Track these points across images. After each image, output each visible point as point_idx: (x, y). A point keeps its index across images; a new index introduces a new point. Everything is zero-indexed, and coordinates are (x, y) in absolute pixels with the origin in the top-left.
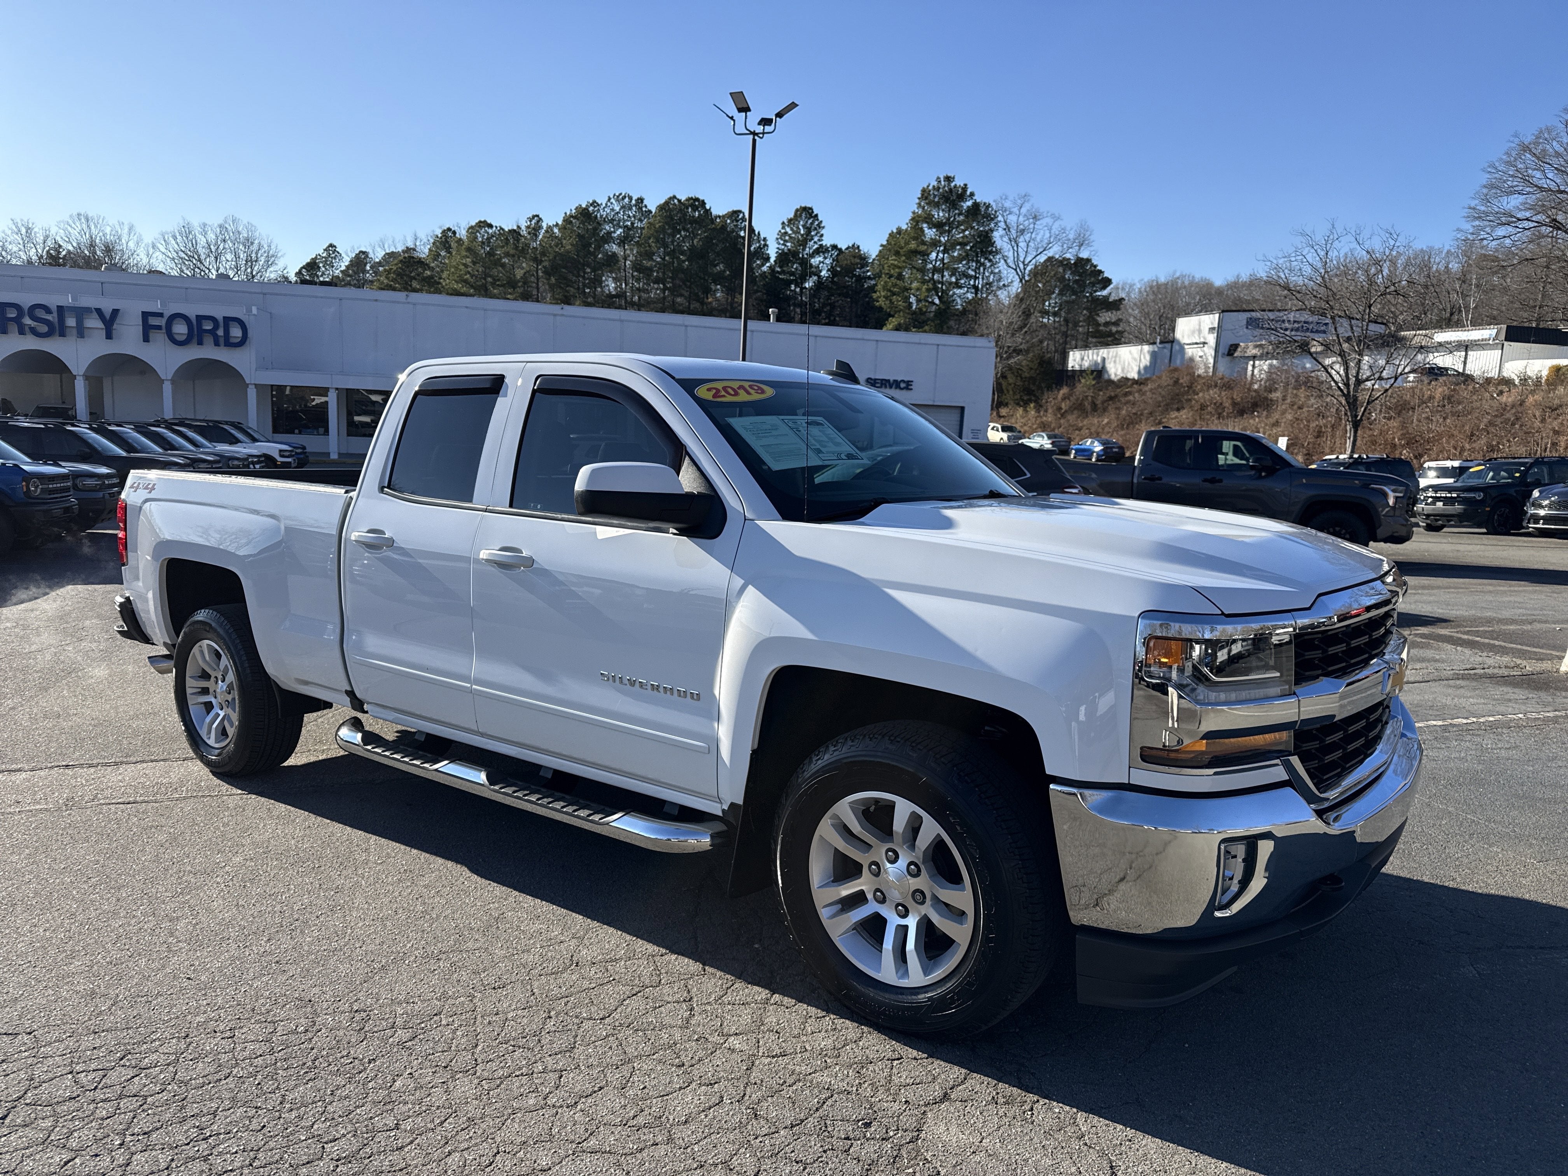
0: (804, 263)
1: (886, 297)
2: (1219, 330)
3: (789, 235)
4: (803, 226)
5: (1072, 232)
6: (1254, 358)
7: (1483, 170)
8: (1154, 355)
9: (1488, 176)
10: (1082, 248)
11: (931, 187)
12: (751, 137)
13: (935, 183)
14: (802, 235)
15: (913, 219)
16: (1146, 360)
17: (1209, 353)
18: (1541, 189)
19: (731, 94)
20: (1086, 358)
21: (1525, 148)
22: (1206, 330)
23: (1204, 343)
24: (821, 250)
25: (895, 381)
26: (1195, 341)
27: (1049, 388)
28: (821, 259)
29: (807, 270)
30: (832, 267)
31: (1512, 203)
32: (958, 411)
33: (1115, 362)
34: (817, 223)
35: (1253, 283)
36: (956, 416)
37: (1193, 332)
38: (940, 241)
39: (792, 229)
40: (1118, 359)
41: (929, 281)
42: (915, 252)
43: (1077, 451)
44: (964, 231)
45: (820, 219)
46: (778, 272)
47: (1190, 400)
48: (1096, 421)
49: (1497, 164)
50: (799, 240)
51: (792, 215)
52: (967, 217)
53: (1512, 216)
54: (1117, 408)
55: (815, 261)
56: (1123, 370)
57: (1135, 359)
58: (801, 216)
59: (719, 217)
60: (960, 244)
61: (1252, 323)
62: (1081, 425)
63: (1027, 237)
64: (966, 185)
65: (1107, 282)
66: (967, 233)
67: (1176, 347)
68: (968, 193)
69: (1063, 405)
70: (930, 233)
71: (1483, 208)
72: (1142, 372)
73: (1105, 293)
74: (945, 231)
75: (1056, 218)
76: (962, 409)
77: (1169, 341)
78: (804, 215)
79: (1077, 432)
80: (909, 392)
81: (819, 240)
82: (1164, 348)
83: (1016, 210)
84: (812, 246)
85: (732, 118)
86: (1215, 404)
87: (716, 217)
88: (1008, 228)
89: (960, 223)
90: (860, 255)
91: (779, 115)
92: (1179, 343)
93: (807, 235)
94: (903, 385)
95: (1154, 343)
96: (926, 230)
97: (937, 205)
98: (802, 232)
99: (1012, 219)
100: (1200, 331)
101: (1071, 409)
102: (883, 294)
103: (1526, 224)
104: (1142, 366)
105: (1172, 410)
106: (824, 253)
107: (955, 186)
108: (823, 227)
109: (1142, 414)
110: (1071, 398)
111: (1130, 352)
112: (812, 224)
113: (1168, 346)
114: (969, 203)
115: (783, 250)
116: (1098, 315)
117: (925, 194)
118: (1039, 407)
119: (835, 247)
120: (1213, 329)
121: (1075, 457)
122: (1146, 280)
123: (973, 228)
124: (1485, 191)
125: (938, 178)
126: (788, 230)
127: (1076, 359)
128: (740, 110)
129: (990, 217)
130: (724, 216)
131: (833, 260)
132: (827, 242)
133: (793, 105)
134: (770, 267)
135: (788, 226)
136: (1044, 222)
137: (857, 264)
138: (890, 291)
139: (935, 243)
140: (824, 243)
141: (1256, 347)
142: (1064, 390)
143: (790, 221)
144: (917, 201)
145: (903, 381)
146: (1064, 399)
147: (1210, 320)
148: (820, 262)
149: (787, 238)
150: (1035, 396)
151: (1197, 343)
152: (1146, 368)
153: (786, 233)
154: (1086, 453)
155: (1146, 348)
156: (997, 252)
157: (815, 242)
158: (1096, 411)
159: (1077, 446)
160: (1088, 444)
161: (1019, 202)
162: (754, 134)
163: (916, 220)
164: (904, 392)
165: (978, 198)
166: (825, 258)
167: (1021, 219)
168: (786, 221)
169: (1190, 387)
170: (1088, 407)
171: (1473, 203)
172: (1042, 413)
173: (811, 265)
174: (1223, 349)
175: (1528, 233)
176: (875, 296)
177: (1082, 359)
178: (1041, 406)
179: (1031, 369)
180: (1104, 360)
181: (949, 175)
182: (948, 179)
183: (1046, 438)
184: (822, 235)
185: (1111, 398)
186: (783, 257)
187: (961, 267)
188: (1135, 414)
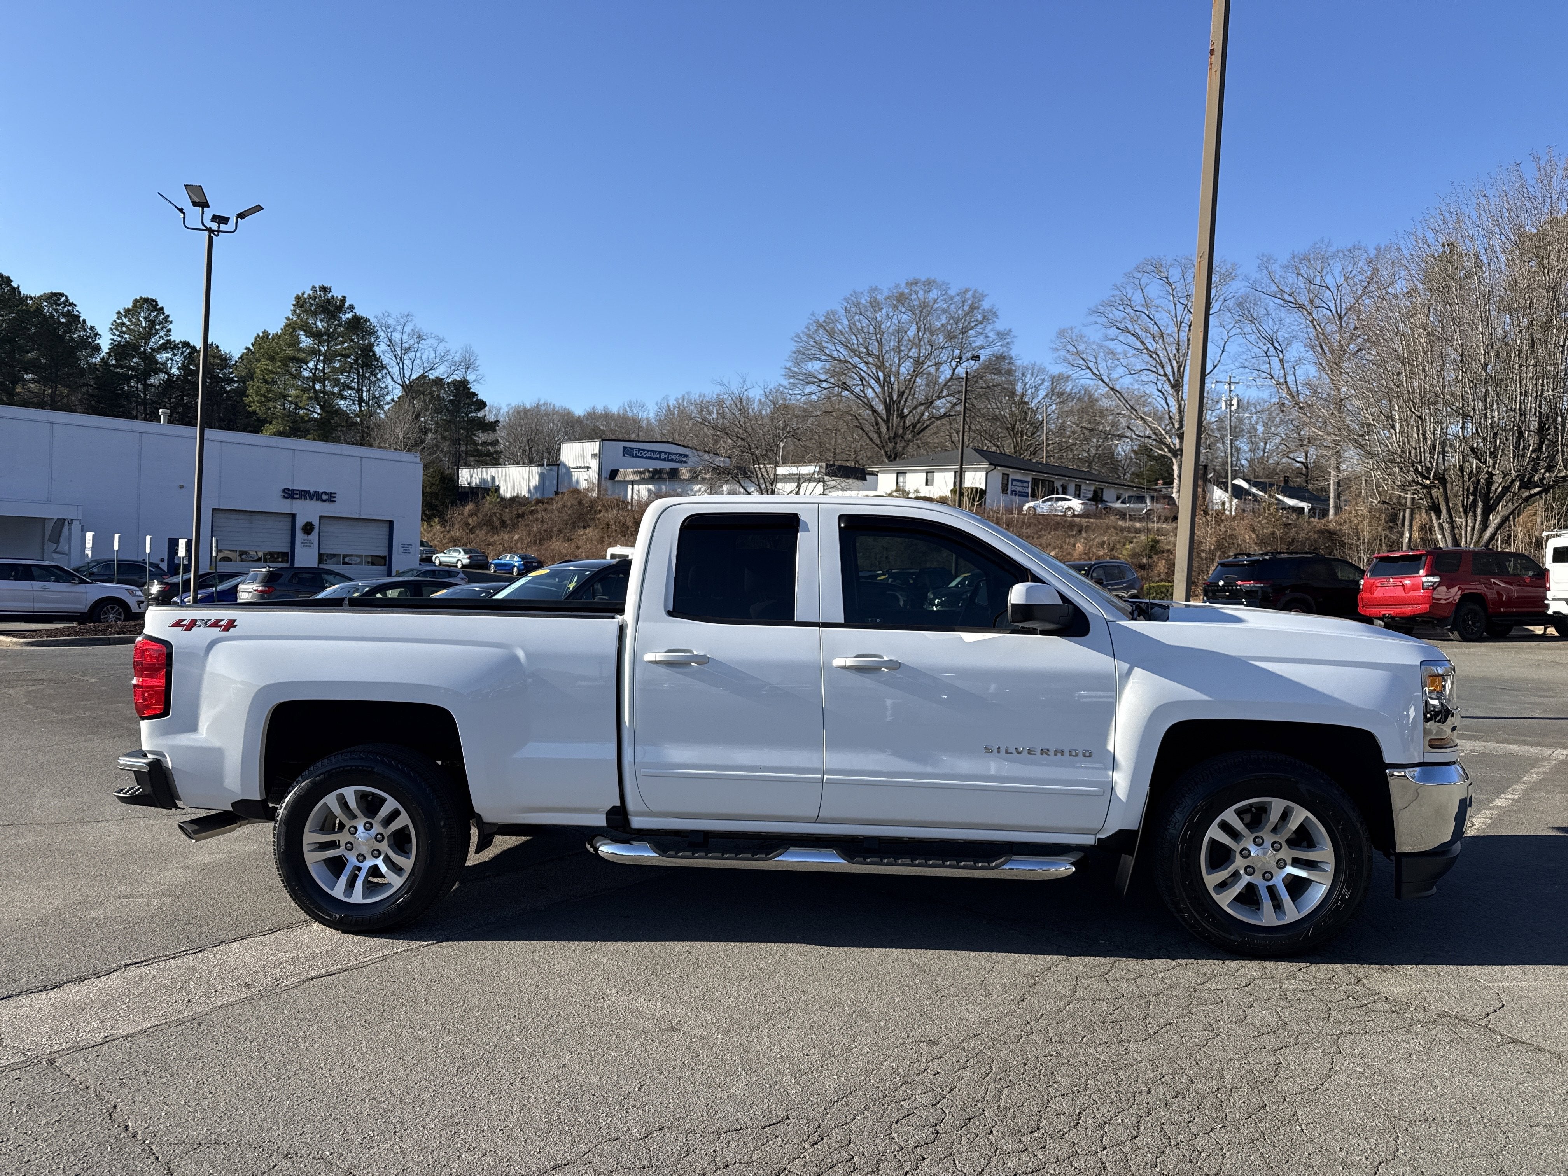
0: (149, 360)
1: (260, 402)
2: (601, 456)
3: (127, 327)
4: (145, 318)
5: (458, 355)
6: (633, 483)
7: (792, 339)
8: (542, 476)
9: (795, 344)
10: (469, 372)
11: (306, 296)
12: (207, 233)
13: (311, 292)
14: (145, 328)
15: (287, 326)
16: (535, 481)
17: (593, 475)
18: (835, 359)
19: (185, 186)
20: (475, 475)
21: (820, 326)
22: (588, 457)
23: (588, 468)
24: (168, 345)
25: (316, 493)
26: (579, 465)
27: (453, 503)
28: (169, 355)
29: (151, 365)
30: (183, 365)
31: (815, 367)
32: (387, 525)
33: (505, 480)
34: (162, 317)
35: (607, 416)
36: (385, 530)
37: (577, 457)
38: (320, 351)
39: (130, 320)
40: (507, 479)
41: (309, 390)
42: (293, 359)
43: (496, 565)
44: (343, 343)
45: (167, 313)
46: (113, 365)
47: (594, 519)
48: (506, 537)
49: (801, 335)
50: (140, 333)
51: (130, 305)
52: (346, 328)
53: (815, 377)
54: (527, 525)
55: (162, 357)
56: (513, 489)
57: (524, 479)
58: (141, 307)
59: (31, 298)
60: (342, 355)
61: (627, 452)
62: (492, 540)
63: (412, 355)
64: (344, 297)
65: (482, 405)
66: (346, 345)
67: (563, 470)
68: (347, 305)
69: (470, 521)
70: (306, 341)
71: (796, 369)
72: (533, 491)
73: (480, 414)
74: (325, 341)
75: (441, 340)
76: (391, 523)
77: (555, 463)
78: (145, 306)
79: (491, 548)
80: (332, 504)
81: (166, 335)
82: (551, 470)
83: (399, 328)
84: (155, 341)
85: (181, 210)
86: (619, 523)
87: (27, 298)
88: (391, 344)
89: (340, 335)
90: (221, 356)
91: (241, 216)
92: (565, 466)
93: (151, 329)
94: (324, 497)
95: (542, 465)
96: (303, 338)
97: (314, 314)
98: (144, 324)
99: (396, 336)
100: (583, 457)
101: (480, 525)
102: (256, 399)
103: (824, 385)
104: (531, 487)
105: (579, 527)
106: (172, 349)
107: (333, 298)
108: (171, 322)
109: (552, 531)
110: (479, 514)
111: (519, 472)
112: (156, 317)
113: (555, 468)
114: (349, 316)
115: (120, 342)
116: (475, 435)
117: (300, 302)
118: (443, 522)
119: (186, 344)
120: (596, 455)
121: (495, 572)
122: (513, 405)
123: (352, 340)
124: (795, 355)
125: (314, 287)
126: (125, 320)
127: (467, 477)
128: (195, 204)
129: (371, 332)
130: (40, 298)
131: (185, 357)
132: (177, 337)
133: (258, 208)
134: (102, 359)
135: (125, 316)
136: (429, 341)
137: (217, 364)
138: (265, 396)
139: (314, 352)
140: (172, 338)
141: (634, 473)
142: (470, 507)
143: (128, 311)
144: (292, 308)
145: (325, 493)
146: (471, 515)
147: (593, 447)
148: (168, 359)
149: (124, 329)
150: (438, 510)
151: (581, 468)
152: (535, 488)
153: (123, 324)
154: (507, 568)
155: (535, 470)
156: (383, 367)
157: (160, 337)
158: (506, 528)
159: (496, 561)
160: (508, 558)
161: (402, 321)
162: (210, 230)
163: (291, 328)
164: (326, 504)
165: (360, 312)
166: (175, 355)
167: (405, 337)
168: (122, 311)
169: (592, 507)
170: (496, 522)
171: (789, 364)
172: (447, 528)
173: (156, 362)
174: (605, 474)
175: (825, 392)
176: (246, 400)
177: (472, 477)
178: (447, 522)
179: (433, 484)
180: (493, 478)
181: (325, 285)
182: (325, 289)
183: (462, 553)
184: (170, 330)
185: (519, 516)
186: (119, 350)
187: (342, 378)
188: (545, 531)
